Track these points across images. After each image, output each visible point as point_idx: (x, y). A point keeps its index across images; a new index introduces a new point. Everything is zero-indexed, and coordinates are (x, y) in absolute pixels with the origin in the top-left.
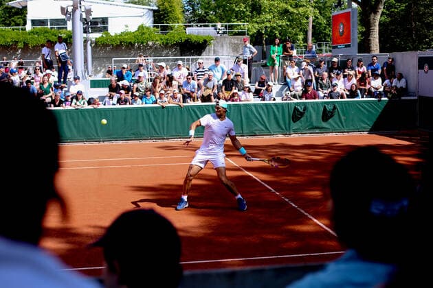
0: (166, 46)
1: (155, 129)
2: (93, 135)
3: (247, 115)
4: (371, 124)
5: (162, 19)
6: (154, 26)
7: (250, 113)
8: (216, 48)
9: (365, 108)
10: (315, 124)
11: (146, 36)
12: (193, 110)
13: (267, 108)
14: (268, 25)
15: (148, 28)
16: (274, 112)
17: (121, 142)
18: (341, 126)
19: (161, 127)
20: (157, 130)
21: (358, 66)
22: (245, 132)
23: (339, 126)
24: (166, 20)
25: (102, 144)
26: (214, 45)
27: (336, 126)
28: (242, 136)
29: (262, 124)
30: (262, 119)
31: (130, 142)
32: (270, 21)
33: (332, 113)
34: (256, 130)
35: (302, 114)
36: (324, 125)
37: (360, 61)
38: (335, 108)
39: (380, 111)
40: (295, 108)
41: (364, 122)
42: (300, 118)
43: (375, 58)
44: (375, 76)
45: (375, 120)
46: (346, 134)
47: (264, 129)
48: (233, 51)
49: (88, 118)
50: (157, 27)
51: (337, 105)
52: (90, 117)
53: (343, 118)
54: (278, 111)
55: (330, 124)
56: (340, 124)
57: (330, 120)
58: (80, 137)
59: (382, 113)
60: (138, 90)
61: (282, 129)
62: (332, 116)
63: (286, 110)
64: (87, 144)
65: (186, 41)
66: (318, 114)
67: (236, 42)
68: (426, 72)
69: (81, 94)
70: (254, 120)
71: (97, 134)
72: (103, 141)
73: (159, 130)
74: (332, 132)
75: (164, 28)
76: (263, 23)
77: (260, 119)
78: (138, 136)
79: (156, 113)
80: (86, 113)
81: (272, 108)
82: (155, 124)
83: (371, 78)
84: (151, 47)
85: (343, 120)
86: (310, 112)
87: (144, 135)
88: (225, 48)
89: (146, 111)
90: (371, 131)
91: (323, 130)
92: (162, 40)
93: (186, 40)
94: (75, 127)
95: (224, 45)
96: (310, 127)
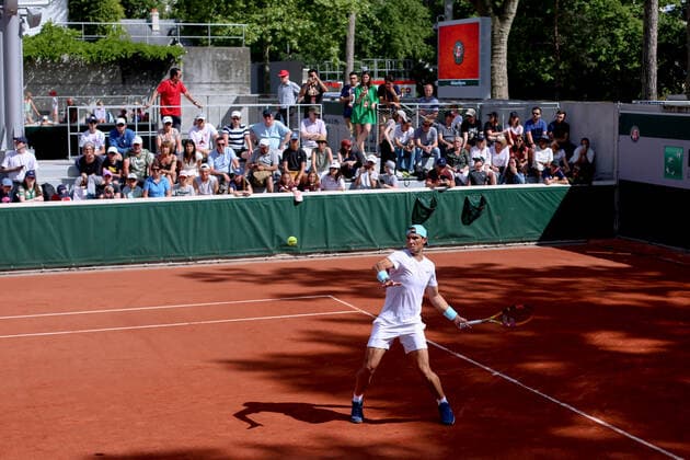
0: (96, 64)
1: (172, 244)
2: (58, 255)
3: (335, 214)
4: (542, 228)
5: (87, 13)
6: (71, 27)
7: (339, 211)
8: (188, 69)
9: (531, 201)
10: (450, 230)
11: (59, 45)
12: (241, 207)
13: (369, 202)
14: (278, 26)
15: (60, 30)
16: (381, 209)
17: (109, 269)
18: (493, 233)
19: (183, 238)
20: (176, 244)
21: (510, 124)
22: (331, 245)
23: (490, 233)
24: (93, 15)
25: (75, 272)
26: (185, 64)
27: (484, 233)
28: (326, 253)
29: (361, 232)
30: (362, 222)
31: (128, 268)
32: (281, 20)
33: (479, 210)
34: (351, 242)
35: (429, 212)
36: (465, 230)
37: (513, 116)
38: (483, 201)
39: (557, 205)
40: (417, 202)
41: (530, 224)
42: (426, 219)
43: (538, 111)
44: (542, 143)
45: (548, 220)
46: (502, 247)
47: (364, 239)
48: (220, 76)
49: (49, 224)
50: (79, 28)
51: (485, 195)
52: (52, 222)
53: (496, 218)
54: (388, 207)
55: (475, 229)
56: (491, 230)
57: (476, 223)
58: (34, 259)
59: (559, 209)
60: (131, 168)
61: (395, 240)
62: (477, 216)
63: (402, 206)
64: (48, 272)
65: (135, 56)
66: (454, 211)
67: (225, 58)
68: (635, 141)
69: (33, 178)
70: (347, 224)
71: (66, 253)
72: (77, 267)
73: (180, 243)
74: (478, 244)
75: (90, 30)
76: (271, 22)
77: (357, 222)
78: (142, 256)
79: (174, 213)
80: (45, 214)
81: (378, 202)
82: (172, 232)
83: (534, 146)
84: (67, 65)
85: (496, 224)
86: (443, 209)
87: (151, 253)
88: (205, 70)
89: (156, 211)
90: (543, 241)
91: (464, 240)
92: (88, 52)
93: (134, 54)
94: (24, 240)
95: (204, 65)
96: (442, 234)
